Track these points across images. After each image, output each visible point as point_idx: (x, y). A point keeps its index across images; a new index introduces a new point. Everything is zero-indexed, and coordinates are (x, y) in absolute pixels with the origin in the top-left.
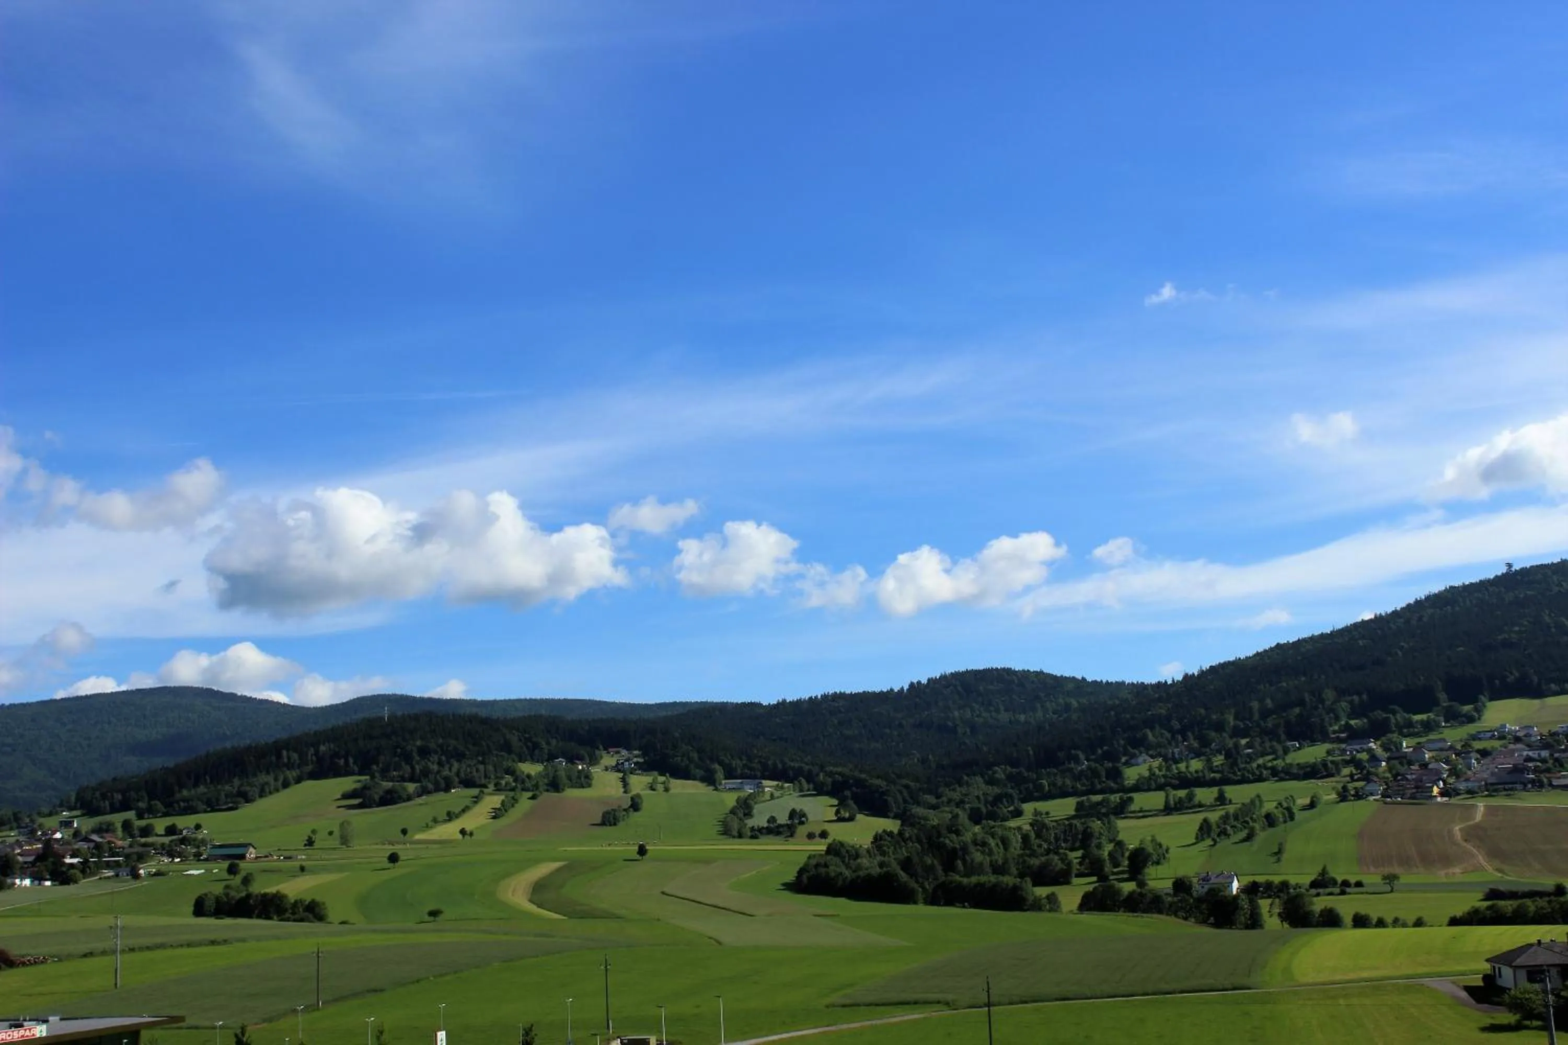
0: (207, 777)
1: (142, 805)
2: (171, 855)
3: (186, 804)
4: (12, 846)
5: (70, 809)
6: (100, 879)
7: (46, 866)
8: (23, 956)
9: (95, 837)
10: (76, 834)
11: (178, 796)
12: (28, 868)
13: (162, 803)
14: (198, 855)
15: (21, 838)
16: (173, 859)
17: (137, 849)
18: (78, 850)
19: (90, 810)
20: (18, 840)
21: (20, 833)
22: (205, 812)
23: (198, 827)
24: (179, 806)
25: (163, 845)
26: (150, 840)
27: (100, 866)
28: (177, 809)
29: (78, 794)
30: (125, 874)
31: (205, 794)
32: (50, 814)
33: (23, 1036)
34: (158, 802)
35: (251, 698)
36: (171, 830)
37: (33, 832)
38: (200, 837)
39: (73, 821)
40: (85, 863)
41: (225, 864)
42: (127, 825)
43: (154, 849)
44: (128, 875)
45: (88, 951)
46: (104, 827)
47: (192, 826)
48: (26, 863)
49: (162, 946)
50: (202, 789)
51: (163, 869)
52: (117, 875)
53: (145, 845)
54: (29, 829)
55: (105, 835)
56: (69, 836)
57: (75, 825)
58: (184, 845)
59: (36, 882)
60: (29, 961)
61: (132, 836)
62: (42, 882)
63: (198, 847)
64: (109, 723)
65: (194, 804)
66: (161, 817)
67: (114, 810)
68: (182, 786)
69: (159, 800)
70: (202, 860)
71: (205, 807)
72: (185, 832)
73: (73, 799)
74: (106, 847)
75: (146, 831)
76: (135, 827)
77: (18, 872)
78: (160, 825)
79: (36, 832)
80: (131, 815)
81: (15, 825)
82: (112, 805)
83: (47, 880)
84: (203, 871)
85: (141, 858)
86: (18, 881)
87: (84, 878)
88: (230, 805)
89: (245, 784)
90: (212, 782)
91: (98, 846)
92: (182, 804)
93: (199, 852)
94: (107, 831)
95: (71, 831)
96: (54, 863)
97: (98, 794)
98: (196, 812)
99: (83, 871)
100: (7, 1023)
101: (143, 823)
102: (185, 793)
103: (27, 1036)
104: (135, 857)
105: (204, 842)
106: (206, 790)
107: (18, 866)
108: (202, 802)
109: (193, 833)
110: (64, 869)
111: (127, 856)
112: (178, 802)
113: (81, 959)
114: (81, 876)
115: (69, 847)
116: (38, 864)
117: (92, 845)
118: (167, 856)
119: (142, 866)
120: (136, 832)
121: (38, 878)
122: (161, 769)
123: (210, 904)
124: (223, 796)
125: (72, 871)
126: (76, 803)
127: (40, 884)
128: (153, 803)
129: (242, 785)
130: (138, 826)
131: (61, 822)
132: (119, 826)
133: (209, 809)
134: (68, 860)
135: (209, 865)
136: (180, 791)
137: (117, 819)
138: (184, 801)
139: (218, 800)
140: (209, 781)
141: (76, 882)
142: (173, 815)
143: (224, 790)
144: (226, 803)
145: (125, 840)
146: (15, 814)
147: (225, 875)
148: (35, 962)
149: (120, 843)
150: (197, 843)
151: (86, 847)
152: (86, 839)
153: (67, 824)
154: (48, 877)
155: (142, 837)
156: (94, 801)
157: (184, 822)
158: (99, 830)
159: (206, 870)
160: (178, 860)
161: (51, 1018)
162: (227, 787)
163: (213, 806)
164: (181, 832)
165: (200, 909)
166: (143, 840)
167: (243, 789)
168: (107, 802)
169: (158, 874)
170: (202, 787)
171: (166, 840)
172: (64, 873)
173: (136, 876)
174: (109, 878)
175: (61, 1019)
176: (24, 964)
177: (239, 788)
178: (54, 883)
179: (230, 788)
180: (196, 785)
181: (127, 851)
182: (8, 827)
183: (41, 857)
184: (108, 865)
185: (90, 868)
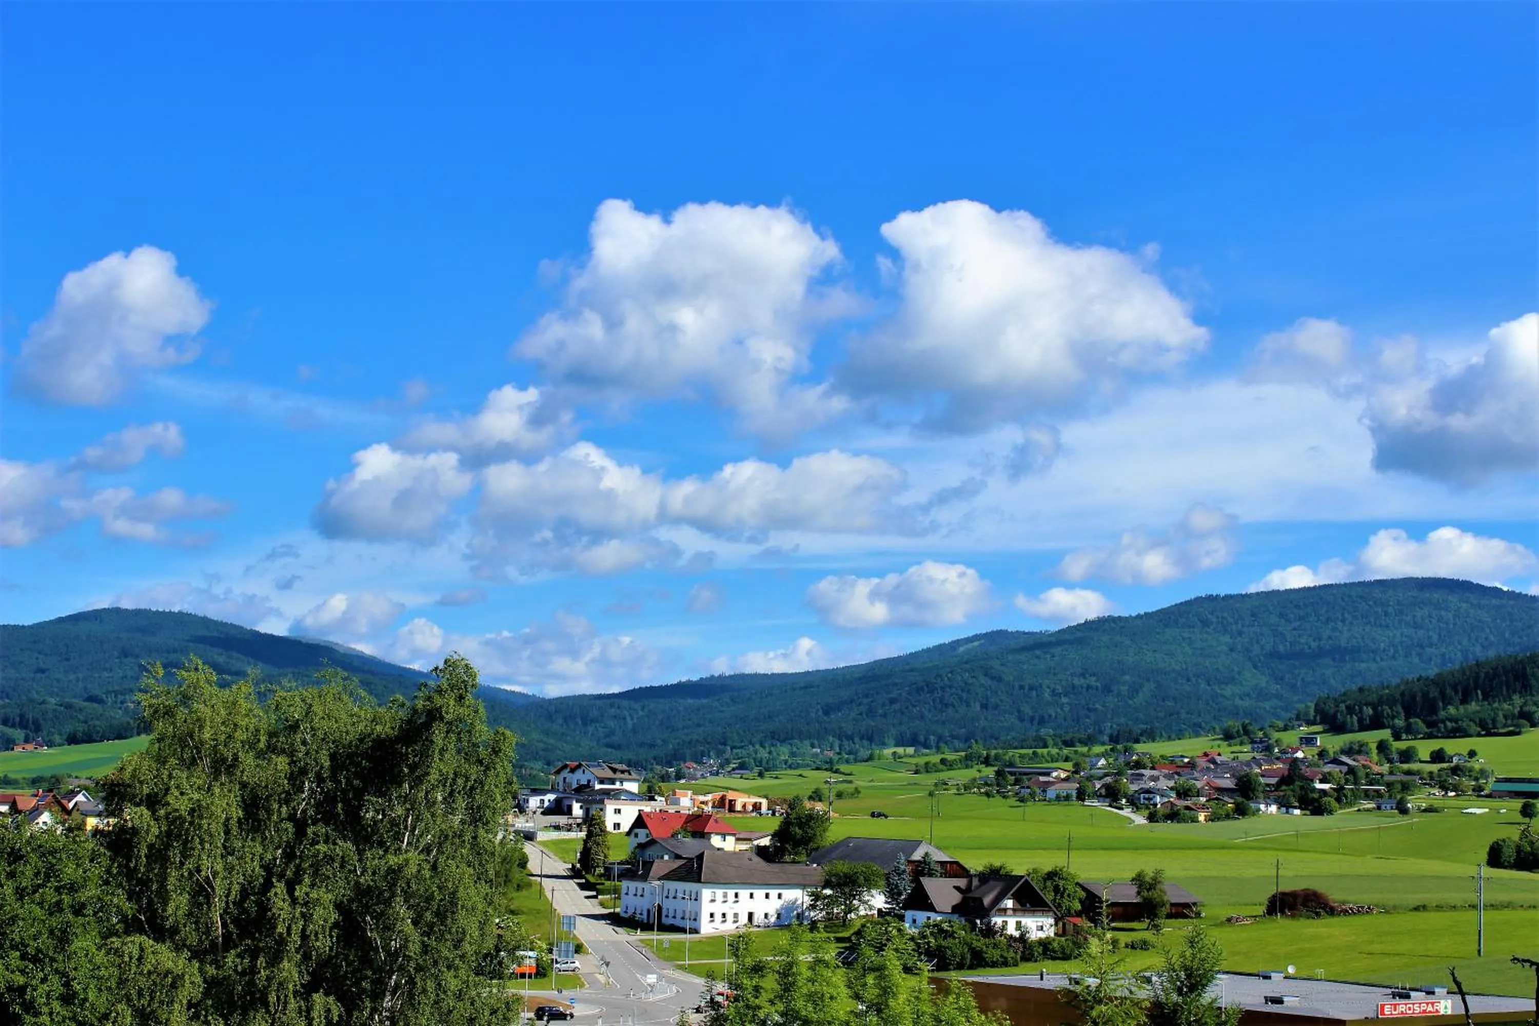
0: (1479, 692)
1: (1400, 722)
2: (1445, 788)
3: (1454, 724)
4: (1248, 764)
5: (1310, 723)
6: (1359, 810)
7: (1293, 791)
8: (1344, 903)
9: (1344, 759)
10: (1322, 754)
11: (1442, 714)
12: (1271, 791)
13: (1424, 721)
14: (1478, 790)
15: (1258, 756)
16: (1447, 793)
17: (1400, 777)
18: (1329, 773)
19: (1335, 727)
20: (1254, 758)
21: (1253, 749)
22: (1479, 735)
23: (1472, 754)
24: (1445, 727)
25: (1431, 773)
26: (1414, 766)
27: (1357, 796)
28: (1443, 730)
29: (1316, 705)
30: (1388, 807)
31: (1478, 712)
32: (1286, 729)
33: (1424, 1011)
34: (1418, 720)
35: (1520, 594)
36: (1438, 756)
37: (1268, 749)
38: (1477, 767)
39: (1316, 738)
40: (1339, 790)
41: (1518, 804)
42: (1382, 747)
43: (1421, 779)
44: (1392, 808)
45: (1419, 904)
46: (1356, 747)
47: (1465, 753)
48: (1268, 785)
49: (1508, 906)
50: (1473, 706)
51: (1437, 804)
52: (1379, 808)
53: (1409, 773)
54: (1265, 744)
55: (1359, 758)
56: (1313, 756)
57: (1318, 744)
58: (1458, 776)
59: (1284, 809)
60: (1351, 909)
61: (1390, 761)
62: (1290, 810)
63: (1476, 779)
64: (1343, 621)
65: (1464, 725)
66: (1421, 739)
67: (1363, 728)
68: (1447, 701)
69: (1419, 718)
70: (1482, 796)
71: (1479, 729)
72: (1455, 760)
73: (1312, 712)
74: (1361, 773)
75: (1407, 756)
76: (1393, 749)
77: (1261, 795)
78: (1425, 748)
79: (1273, 748)
80: (1385, 734)
81: (1245, 738)
82: (1360, 721)
83: (1295, 807)
84: (1487, 810)
85: (1406, 788)
86: (1262, 807)
87: (1341, 808)
88: (1511, 729)
89: (1530, 702)
90: (1484, 699)
91: (1351, 771)
92: (1449, 724)
93: (1480, 787)
94: (1359, 752)
95: (1315, 751)
96: (1302, 788)
97: (1343, 707)
98: (1467, 735)
99: (1338, 800)
100: (1389, 991)
101: (1402, 745)
102: (1452, 710)
103: (1430, 1012)
104: (1399, 787)
105: (1483, 773)
106: (1478, 708)
107: (1261, 789)
108: (1475, 722)
109: (1466, 761)
110: (1316, 796)
111: (1389, 785)
112: (1443, 722)
113: (1411, 913)
114: (1337, 805)
115: (1317, 769)
116: (1284, 788)
117: (1345, 769)
118: (1440, 787)
119: (1410, 798)
120: (1395, 756)
121: (1284, 804)
122: (1418, 680)
123: (1509, 853)
124: (1501, 718)
125: (1326, 799)
126: (1315, 717)
127: (1287, 812)
128: (1411, 720)
129: (1525, 704)
130: (1397, 749)
131: (1301, 739)
132: (1373, 746)
133: (1483, 733)
134: (1319, 786)
135: (1495, 803)
136: (1444, 709)
137: (1372, 738)
138: (1450, 720)
139: (1494, 721)
140: (1480, 697)
141: (1330, 812)
142: (1437, 737)
143: (1502, 710)
144: (1505, 726)
145: (1381, 765)
146: (1244, 727)
147: (1519, 818)
148: (1359, 911)
149: (1376, 769)
150: (1474, 774)
151: (1337, 770)
152: (1336, 761)
153: (1308, 741)
154: (1297, 804)
155: (1402, 762)
156: (1339, 716)
157: (1455, 747)
158: (1349, 751)
159: (1490, 809)
160: (1453, 794)
161: (1437, 990)
162: (1506, 706)
163: (1488, 729)
164: (1450, 760)
165: (1495, 858)
166: (1405, 766)
167: (1526, 709)
168: (1355, 718)
169: (1430, 810)
170: (1473, 703)
171: (1435, 768)
172: (1314, 800)
173: (1403, 811)
174: (1368, 810)
175: (1448, 993)
176: (1345, 912)
177: (1521, 707)
178: (1304, 812)
179: (1510, 707)
180: (1465, 701)
181: (1388, 778)
182: (1238, 740)
183: (1286, 780)
184: (1367, 795)
185: (1346, 797)
